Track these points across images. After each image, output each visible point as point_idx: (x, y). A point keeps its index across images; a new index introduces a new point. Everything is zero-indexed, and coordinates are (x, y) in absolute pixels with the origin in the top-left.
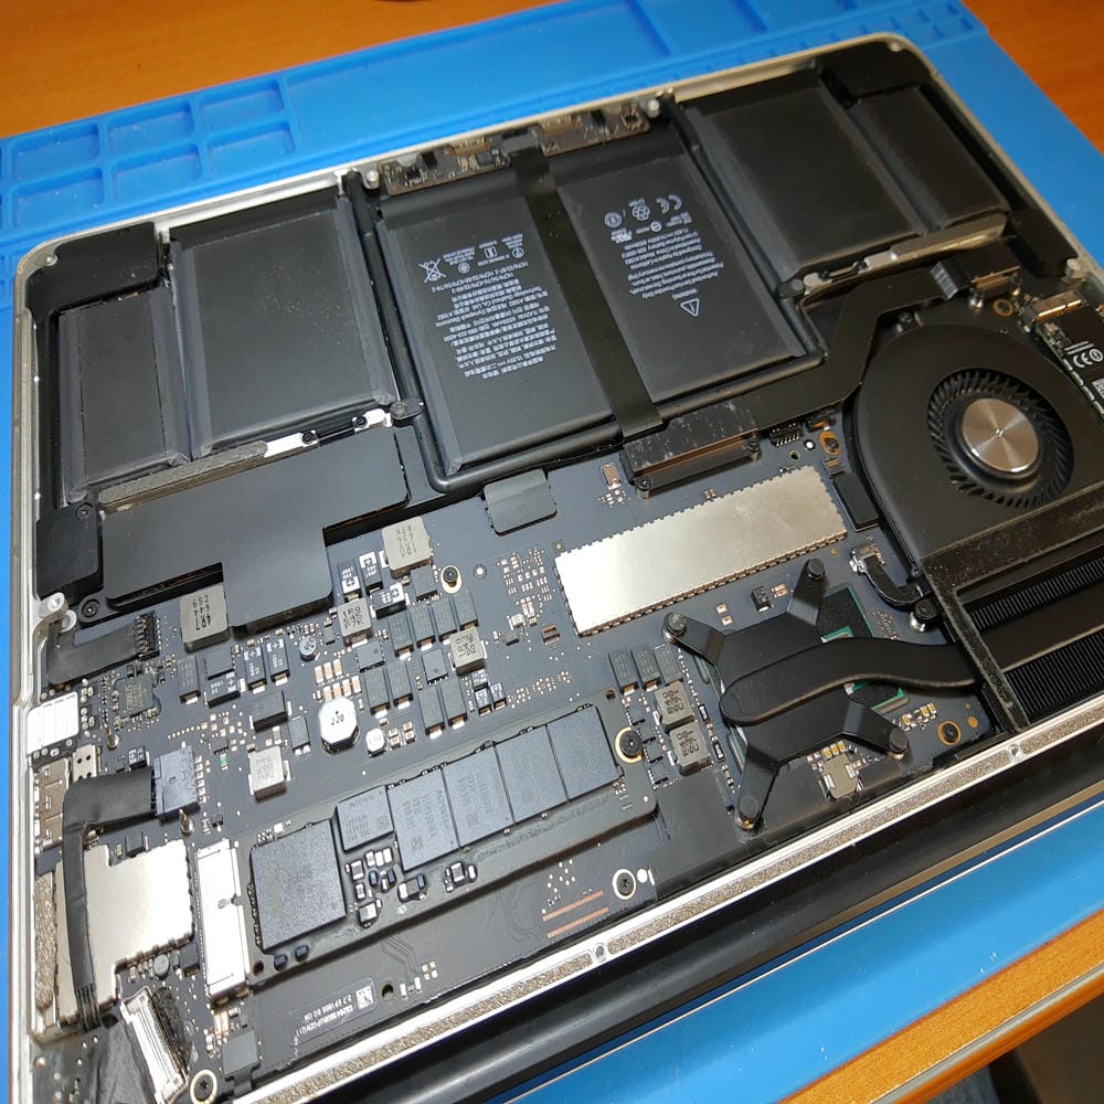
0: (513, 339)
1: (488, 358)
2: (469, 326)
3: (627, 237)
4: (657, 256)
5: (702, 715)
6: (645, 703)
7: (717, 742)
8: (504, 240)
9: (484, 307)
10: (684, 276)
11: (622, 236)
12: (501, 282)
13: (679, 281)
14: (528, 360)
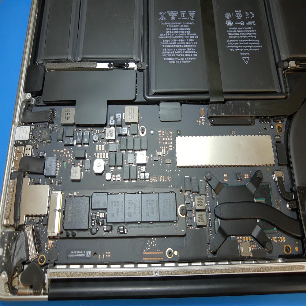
0: (183, 51)
1: (173, 56)
2: (169, 41)
3: (231, 24)
4: (240, 35)
5: (208, 210)
6: (192, 197)
7: (210, 220)
8: (189, 12)
9: (176, 36)
10: (247, 47)
11: (229, 23)
12: (184, 28)
13: (244, 48)
14: (185, 60)
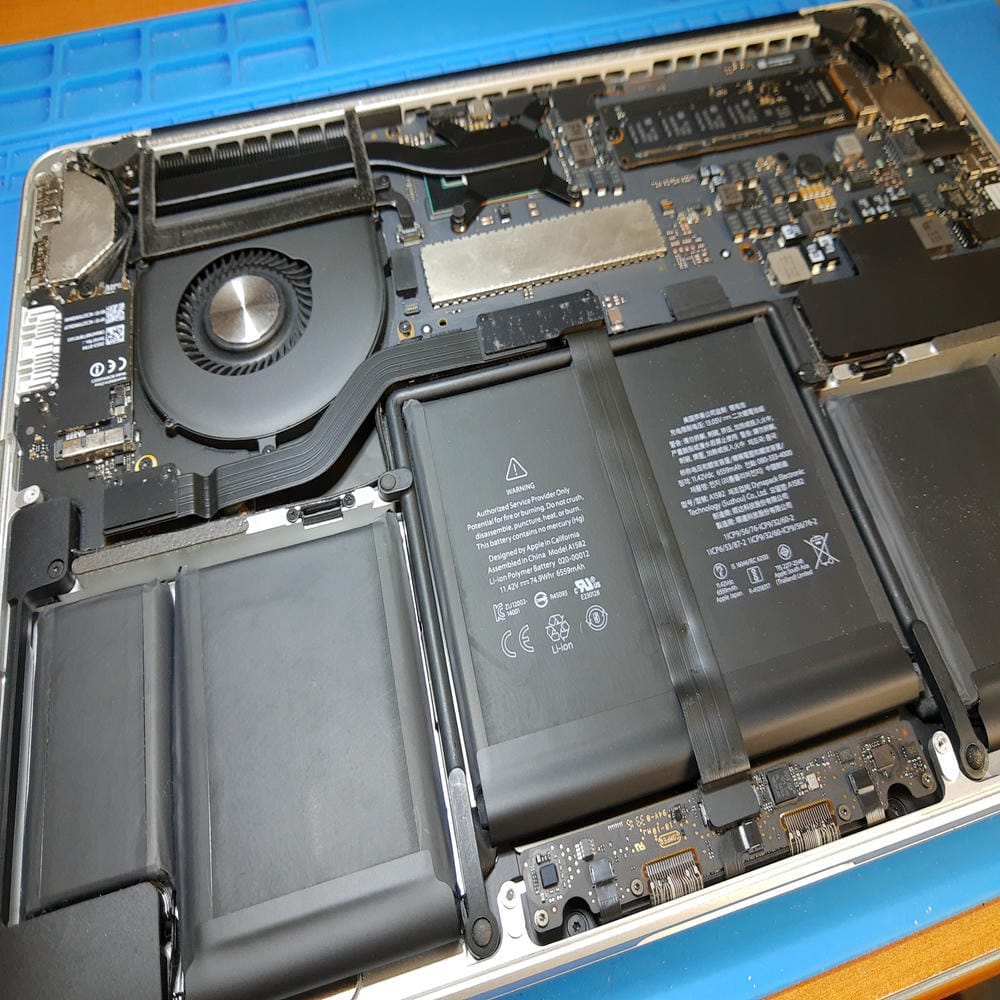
0: (717, 447)
2: (768, 468)
3: (581, 585)
4: (545, 549)
8: (739, 594)
9: (754, 491)
11: (586, 586)
14: (700, 420)
